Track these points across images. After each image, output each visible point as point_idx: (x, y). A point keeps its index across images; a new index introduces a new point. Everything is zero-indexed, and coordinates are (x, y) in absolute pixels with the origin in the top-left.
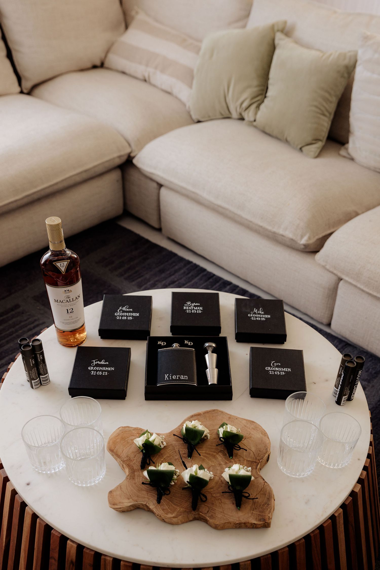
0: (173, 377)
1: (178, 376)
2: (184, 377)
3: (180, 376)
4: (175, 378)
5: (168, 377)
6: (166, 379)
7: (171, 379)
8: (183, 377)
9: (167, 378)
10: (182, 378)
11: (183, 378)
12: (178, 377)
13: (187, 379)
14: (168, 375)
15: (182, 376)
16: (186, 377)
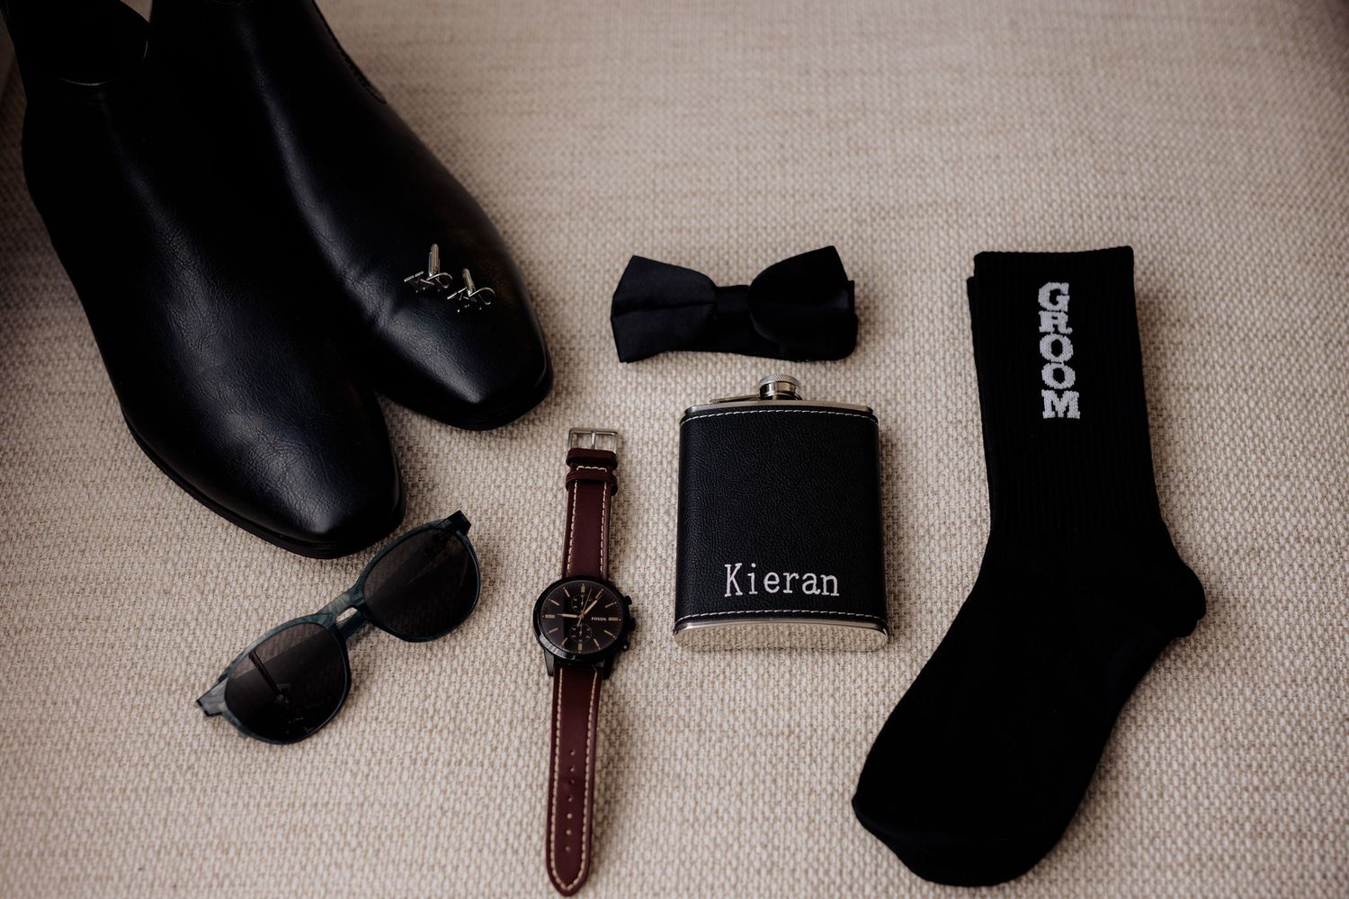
0: (766, 582)
1: (788, 577)
3: (801, 576)
4: (774, 586)
5: (742, 578)
6: (728, 594)
7: (753, 592)
8: (814, 582)
9: (733, 590)
10: (810, 587)
11: (815, 591)
12: (789, 579)
13: (835, 594)
14: (738, 565)
15: (808, 579)
16: (830, 583)
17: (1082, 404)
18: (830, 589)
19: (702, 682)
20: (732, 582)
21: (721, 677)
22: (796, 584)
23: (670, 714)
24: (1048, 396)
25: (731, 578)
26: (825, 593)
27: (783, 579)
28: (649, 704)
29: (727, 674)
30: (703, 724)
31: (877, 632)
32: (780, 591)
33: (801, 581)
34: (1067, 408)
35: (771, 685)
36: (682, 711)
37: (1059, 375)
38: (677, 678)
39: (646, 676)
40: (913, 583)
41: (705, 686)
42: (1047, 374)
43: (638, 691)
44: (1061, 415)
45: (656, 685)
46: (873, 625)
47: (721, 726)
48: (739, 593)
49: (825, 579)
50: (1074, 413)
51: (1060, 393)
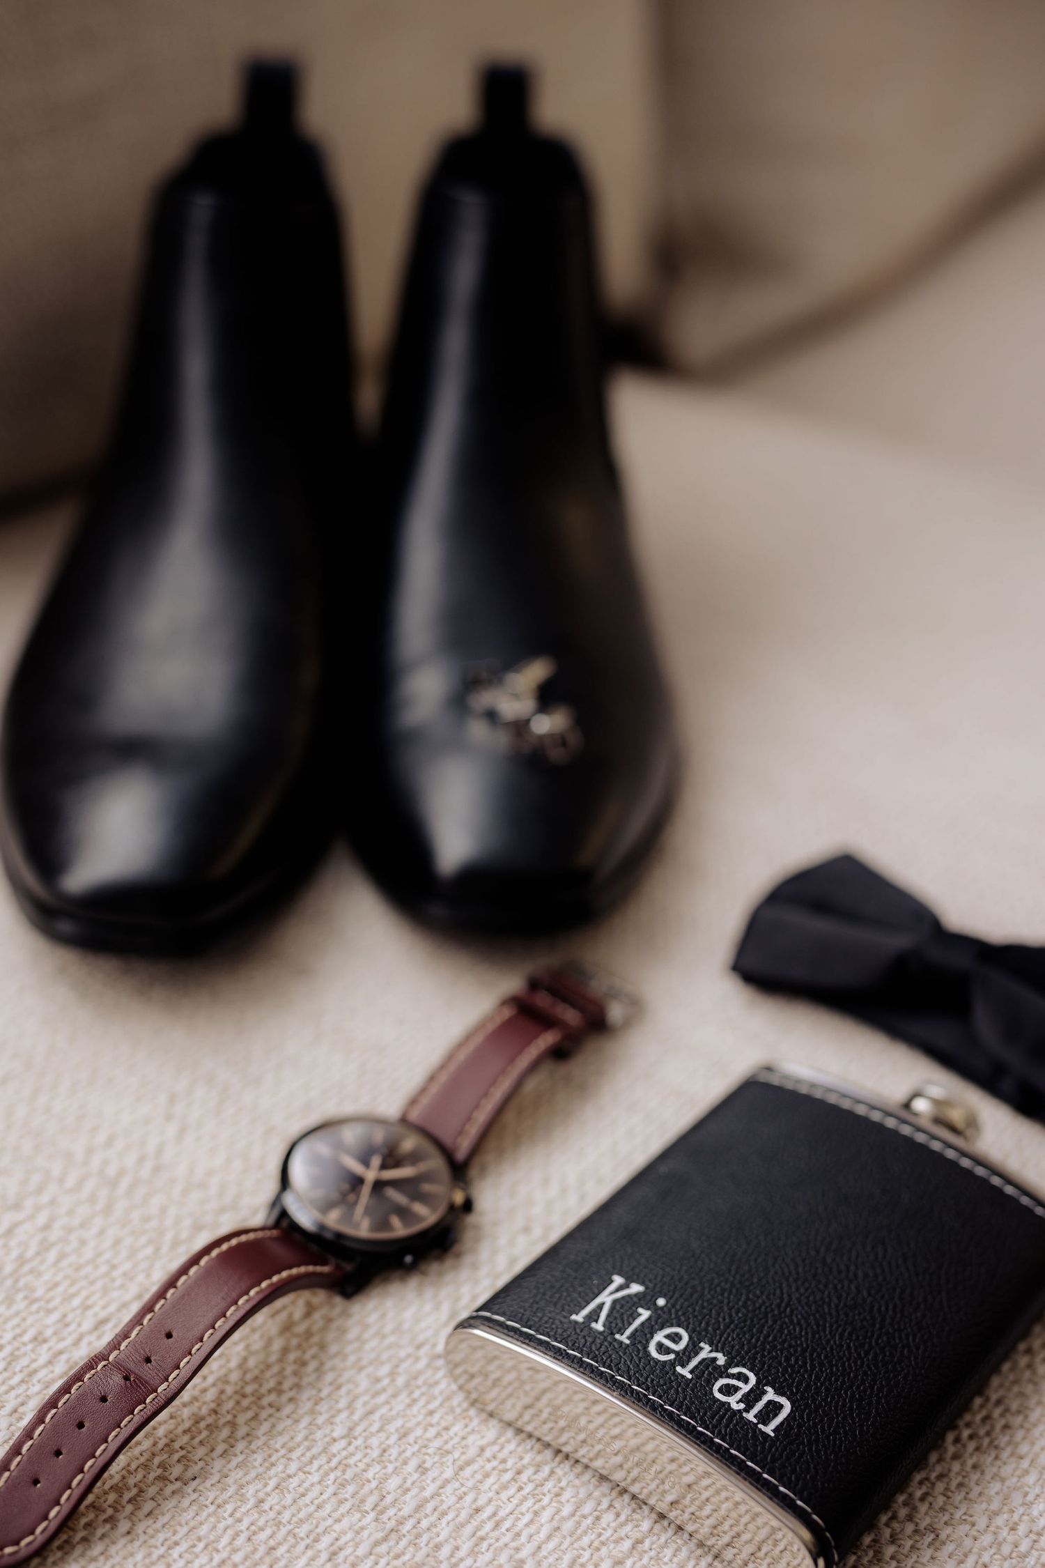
0: (659, 1337)
1: (706, 1352)
2: (750, 1399)
3: (729, 1364)
4: (668, 1351)
5: (621, 1311)
6: (579, 1318)
7: (624, 1338)
8: (745, 1388)
9: (594, 1316)
10: (729, 1390)
11: (734, 1402)
12: (703, 1355)
13: (769, 1429)
14: (636, 1288)
15: (740, 1377)
16: (774, 1408)
18: (765, 1416)
19: (469, 1463)
20: (601, 1306)
21: (507, 1476)
22: (709, 1371)
23: (370, 1475)
25: (606, 1298)
26: (750, 1416)
27: (693, 1349)
28: (349, 1435)
29: (524, 1477)
30: (409, 1525)
31: (804, 1552)
32: (672, 1364)
33: (723, 1372)
35: (586, 1540)
36: (393, 1483)
38: (432, 1432)
39: (382, 1398)
40: (987, 1539)
41: (468, 1472)
43: (350, 1407)
45: (386, 1421)
46: (807, 1535)
47: (438, 1547)
48: (599, 1326)
49: (770, 1395)
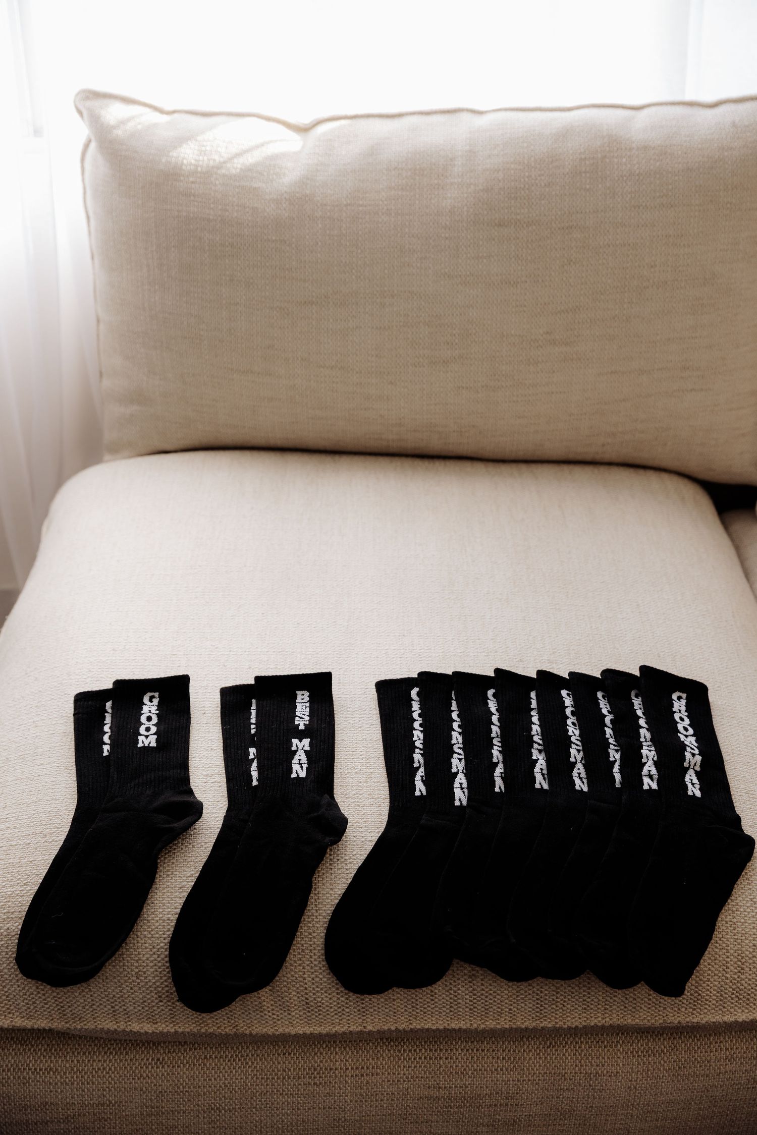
17: (157, 741)
24: (141, 738)
34: (150, 743)
37: (148, 729)
42: (142, 730)
44: (146, 745)
50: (153, 744)
51: (147, 737)
